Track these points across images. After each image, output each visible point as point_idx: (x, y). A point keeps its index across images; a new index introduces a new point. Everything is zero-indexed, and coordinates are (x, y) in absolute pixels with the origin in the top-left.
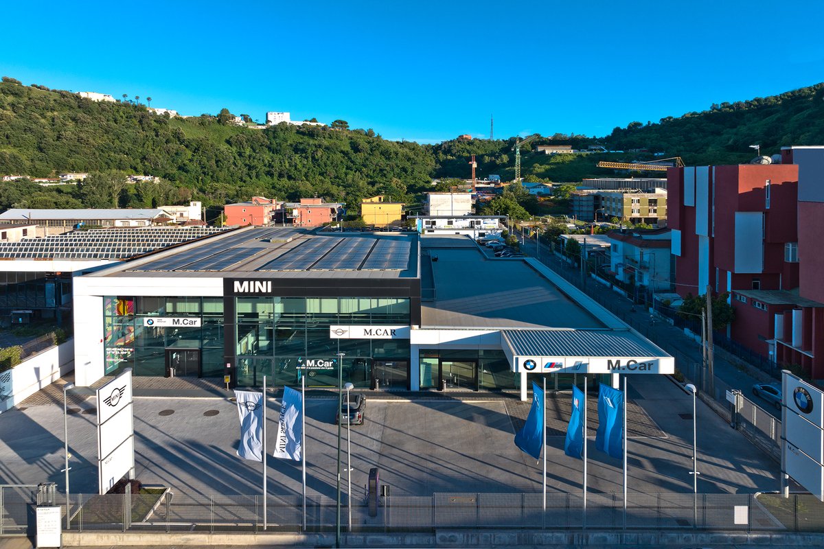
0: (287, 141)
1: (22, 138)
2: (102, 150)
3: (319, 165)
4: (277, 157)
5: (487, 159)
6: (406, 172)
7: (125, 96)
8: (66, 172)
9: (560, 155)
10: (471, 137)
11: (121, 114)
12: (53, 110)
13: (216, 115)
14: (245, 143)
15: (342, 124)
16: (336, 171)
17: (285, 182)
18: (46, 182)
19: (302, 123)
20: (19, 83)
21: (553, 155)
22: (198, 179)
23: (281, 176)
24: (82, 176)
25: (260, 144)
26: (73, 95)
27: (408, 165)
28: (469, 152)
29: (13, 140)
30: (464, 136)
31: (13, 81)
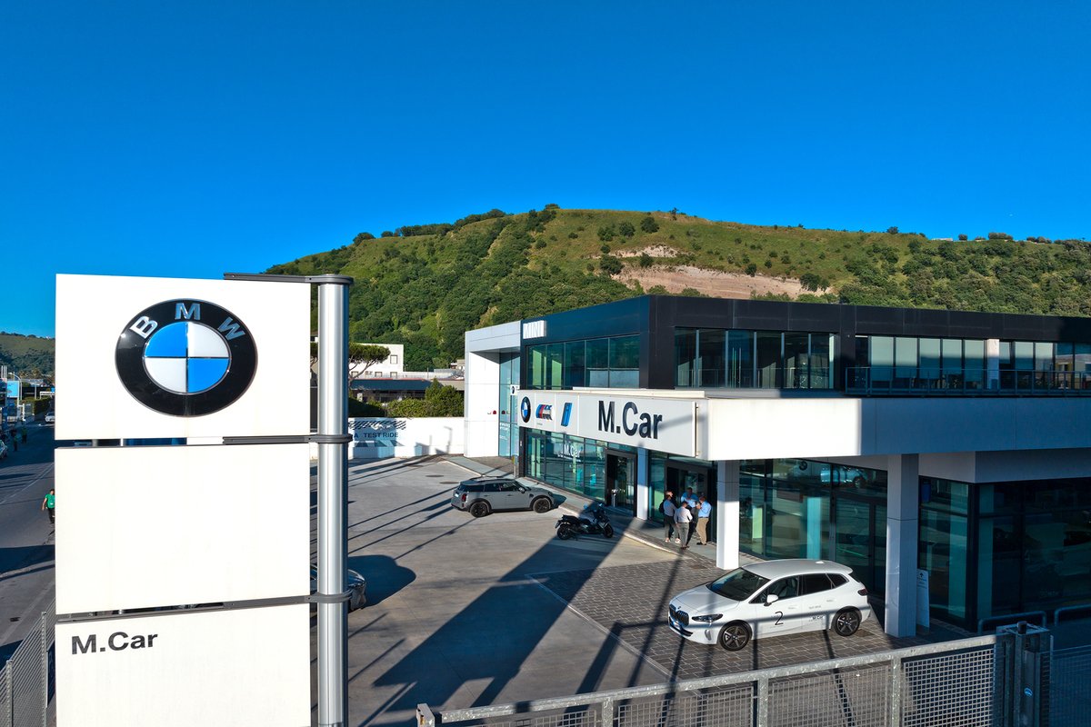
12: (1051, 269)
20: (1010, 239)
31: (1002, 237)
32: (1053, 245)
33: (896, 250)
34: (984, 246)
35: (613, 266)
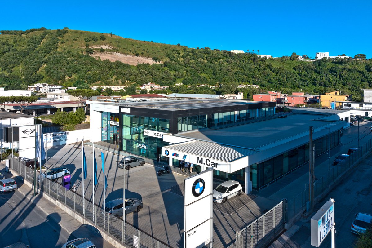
0: (326, 67)
2: (236, 74)
3: (343, 80)
4: (319, 75)
11: (246, 58)
12: (220, 58)
14: (303, 69)
15: (362, 56)
19: (336, 57)
23: (320, 85)
25: (311, 69)
29: (205, 71)
32: (220, 51)
33: (180, 51)
34: (203, 51)
35: (90, 51)
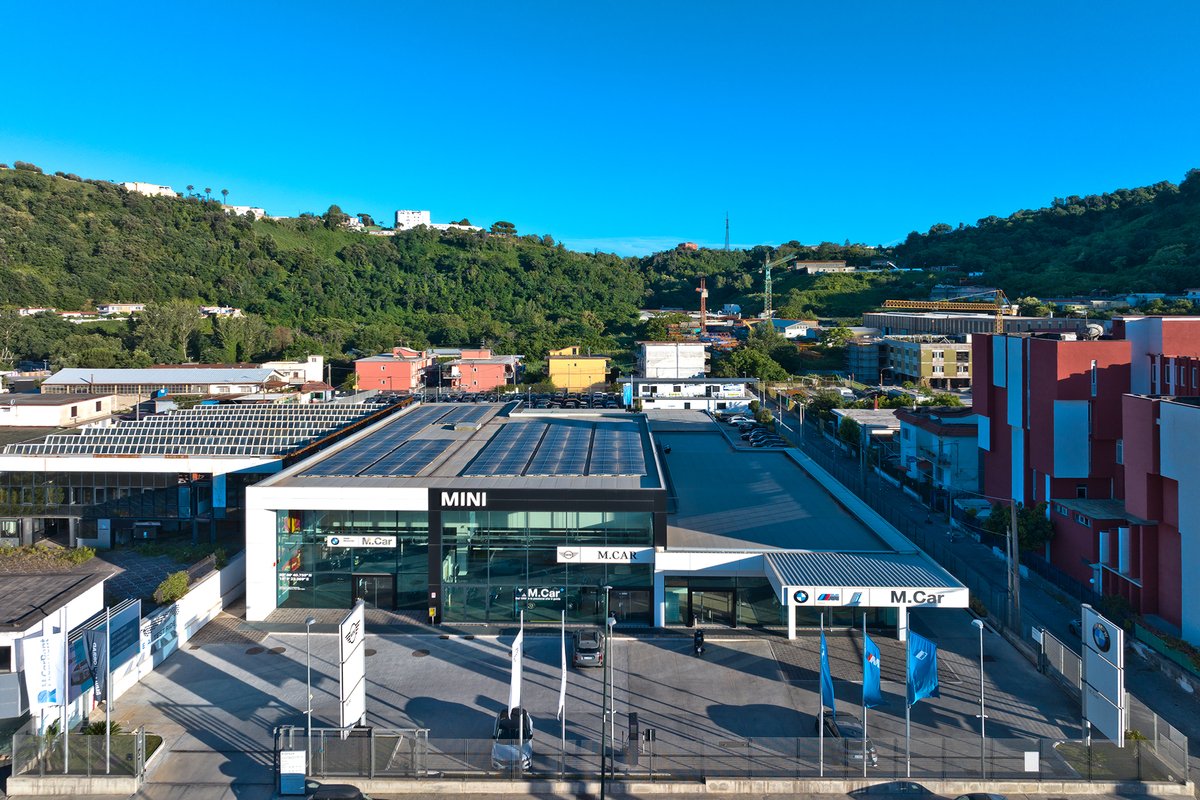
0: (425, 254)
1: (44, 252)
2: (158, 270)
3: (473, 290)
4: (412, 278)
5: (721, 282)
6: (601, 299)
7: (190, 188)
8: (106, 302)
9: (829, 275)
10: (697, 245)
11: (185, 214)
12: (86, 210)
13: (321, 215)
14: (365, 257)
15: (507, 227)
16: (498, 298)
17: (424, 314)
18: (78, 318)
19: (448, 226)
20: (39, 171)
21: (818, 275)
22: (297, 312)
23: (417, 306)
24: (130, 308)
25: (386, 258)
26: (116, 188)
27: (604, 289)
28: (693, 269)
29: (31, 255)
30: (687, 245)
31: (30, 168)
32: (84, 184)
34: (11, 176)
